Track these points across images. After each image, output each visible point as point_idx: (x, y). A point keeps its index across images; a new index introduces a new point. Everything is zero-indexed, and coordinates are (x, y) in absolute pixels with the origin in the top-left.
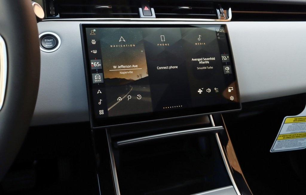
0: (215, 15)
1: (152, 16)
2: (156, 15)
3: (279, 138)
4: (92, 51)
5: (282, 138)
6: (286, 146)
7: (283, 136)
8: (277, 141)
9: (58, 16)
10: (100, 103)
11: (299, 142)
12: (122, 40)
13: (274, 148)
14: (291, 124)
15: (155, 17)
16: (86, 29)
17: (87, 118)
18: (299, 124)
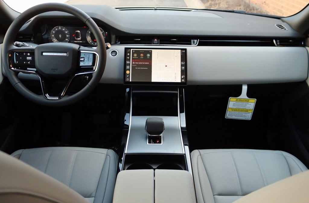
0: (190, 43)
3: (229, 110)
5: (231, 110)
6: (235, 116)
7: (231, 109)
8: (228, 111)
9: (119, 43)
10: (128, 76)
11: (244, 114)
13: (227, 116)
14: (235, 102)
16: (127, 49)
17: (122, 82)
18: (240, 103)
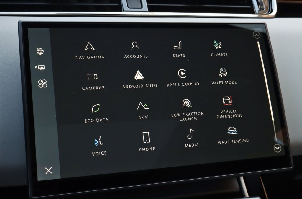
0: (250, 7)
1: (142, 7)
2: (149, 7)
4: (36, 67)
12: (90, 49)
15: (147, 10)
